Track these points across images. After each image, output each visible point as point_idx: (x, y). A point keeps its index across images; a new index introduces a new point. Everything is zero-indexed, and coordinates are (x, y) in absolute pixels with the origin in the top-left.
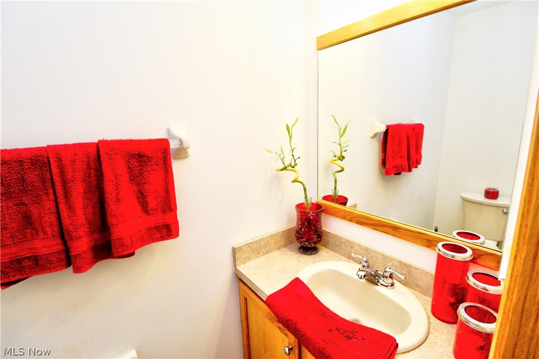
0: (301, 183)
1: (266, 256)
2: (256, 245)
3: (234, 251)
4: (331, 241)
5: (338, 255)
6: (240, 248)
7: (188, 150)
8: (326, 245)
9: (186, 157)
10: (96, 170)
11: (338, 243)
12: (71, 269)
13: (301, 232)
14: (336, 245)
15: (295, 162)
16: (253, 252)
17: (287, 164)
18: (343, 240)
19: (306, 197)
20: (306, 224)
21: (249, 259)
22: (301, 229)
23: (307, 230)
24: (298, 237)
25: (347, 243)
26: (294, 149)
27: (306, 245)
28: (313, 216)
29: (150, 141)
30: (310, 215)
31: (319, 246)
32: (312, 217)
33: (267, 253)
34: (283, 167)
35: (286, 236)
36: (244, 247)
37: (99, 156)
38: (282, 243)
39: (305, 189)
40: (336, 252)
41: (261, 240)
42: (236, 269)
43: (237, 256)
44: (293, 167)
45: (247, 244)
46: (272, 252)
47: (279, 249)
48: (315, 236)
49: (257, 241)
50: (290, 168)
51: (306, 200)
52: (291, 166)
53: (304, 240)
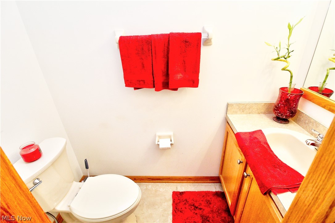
0: (290, 72)
1: (248, 115)
2: (242, 106)
3: (228, 105)
4: (302, 119)
5: (303, 129)
6: (232, 105)
7: (212, 40)
8: (297, 121)
9: (210, 45)
10: (167, 47)
11: (307, 121)
12: (154, 89)
13: (277, 106)
14: (305, 123)
15: (288, 54)
16: (240, 109)
17: (281, 55)
18: (312, 121)
19: (291, 82)
20: (283, 101)
21: (236, 113)
22: (278, 104)
23: (282, 105)
24: (275, 109)
25: (314, 123)
26: (290, 44)
27: (279, 115)
28: (291, 97)
29: (192, 33)
30: (288, 96)
31: (290, 119)
32: (289, 98)
33: (250, 113)
34: (277, 57)
35: (266, 107)
36: (234, 105)
37: (169, 41)
38: (263, 111)
39: (292, 77)
40: (303, 128)
41: (247, 104)
42: (227, 116)
43: (228, 108)
44: (285, 59)
45: (237, 104)
46: (253, 114)
47: (259, 114)
48: (288, 111)
49: (244, 104)
50: (283, 59)
51: (290, 85)
52: (284, 57)
53: (278, 112)
